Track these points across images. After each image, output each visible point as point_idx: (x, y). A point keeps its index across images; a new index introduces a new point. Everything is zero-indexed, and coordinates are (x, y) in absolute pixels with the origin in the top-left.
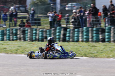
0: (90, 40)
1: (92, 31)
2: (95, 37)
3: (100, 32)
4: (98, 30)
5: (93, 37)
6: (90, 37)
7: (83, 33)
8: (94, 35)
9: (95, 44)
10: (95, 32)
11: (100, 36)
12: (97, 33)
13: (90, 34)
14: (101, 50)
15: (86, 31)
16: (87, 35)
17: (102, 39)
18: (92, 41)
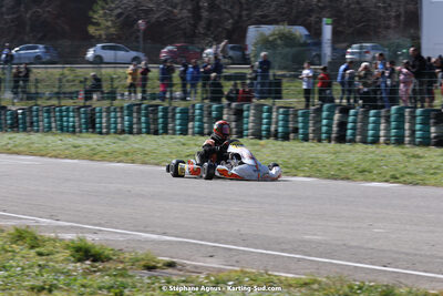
0: (407, 139)
1: (413, 117)
2: (418, 134)
3: (432, 121)
4: (426, 115)
5: (413, 132)
6: (407, 133)
7: (388, 121)
8: (418, 127)
9: (419, 151)
10: (418, 119)
11: (433, 129)
12: (425, 123)
13: (407, 126)
14: (434, 166)
15: (397, 117)
16: (400, 127)
17: (435, 137)
18: (413, 143)
